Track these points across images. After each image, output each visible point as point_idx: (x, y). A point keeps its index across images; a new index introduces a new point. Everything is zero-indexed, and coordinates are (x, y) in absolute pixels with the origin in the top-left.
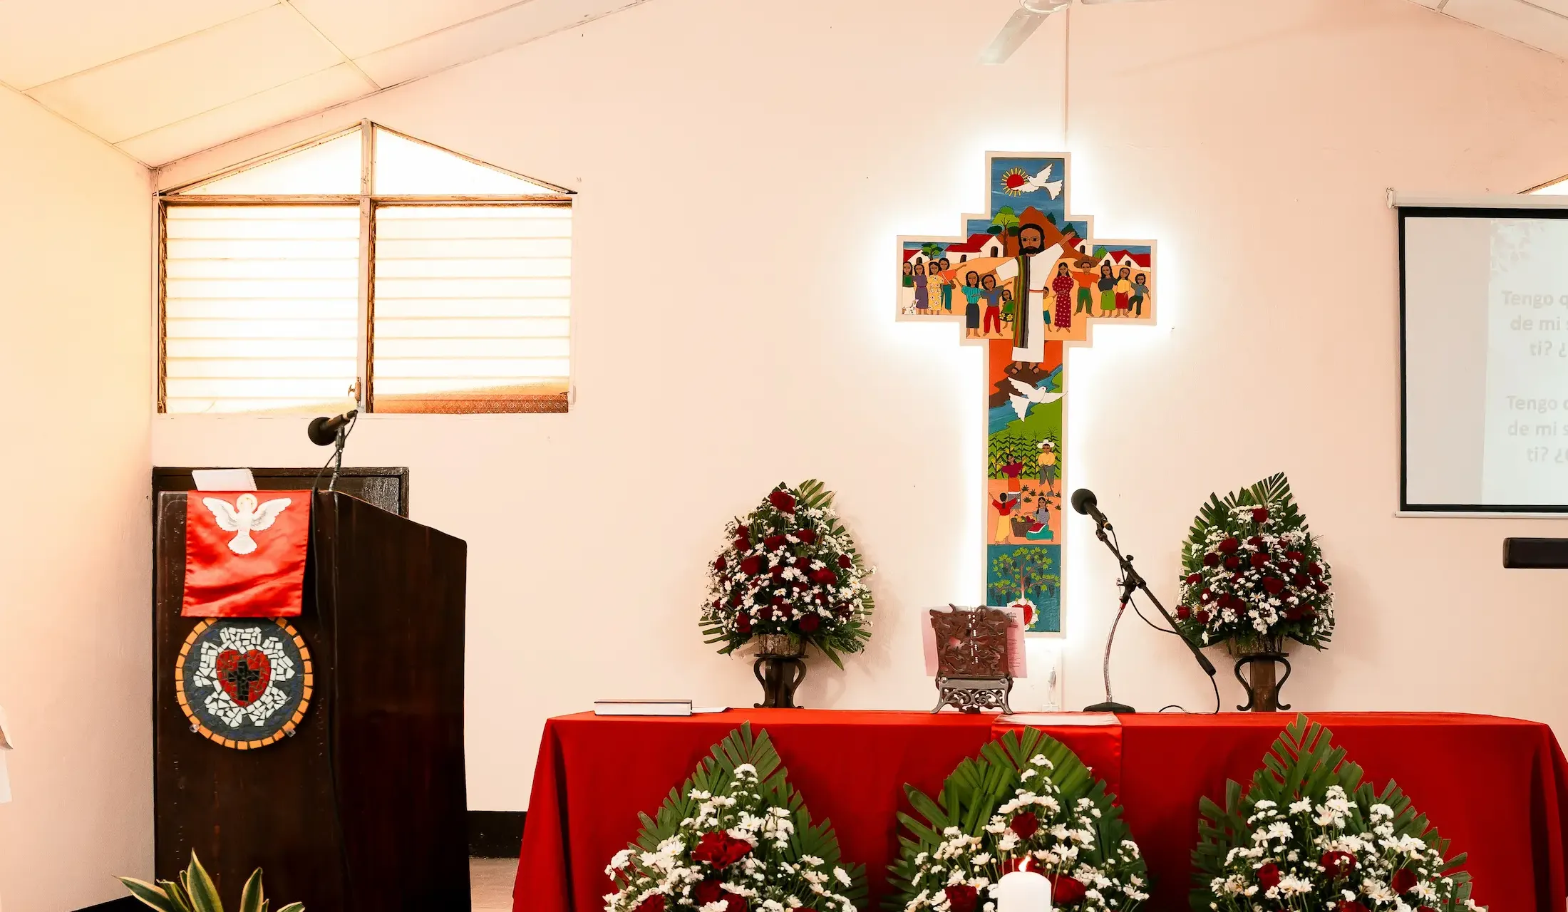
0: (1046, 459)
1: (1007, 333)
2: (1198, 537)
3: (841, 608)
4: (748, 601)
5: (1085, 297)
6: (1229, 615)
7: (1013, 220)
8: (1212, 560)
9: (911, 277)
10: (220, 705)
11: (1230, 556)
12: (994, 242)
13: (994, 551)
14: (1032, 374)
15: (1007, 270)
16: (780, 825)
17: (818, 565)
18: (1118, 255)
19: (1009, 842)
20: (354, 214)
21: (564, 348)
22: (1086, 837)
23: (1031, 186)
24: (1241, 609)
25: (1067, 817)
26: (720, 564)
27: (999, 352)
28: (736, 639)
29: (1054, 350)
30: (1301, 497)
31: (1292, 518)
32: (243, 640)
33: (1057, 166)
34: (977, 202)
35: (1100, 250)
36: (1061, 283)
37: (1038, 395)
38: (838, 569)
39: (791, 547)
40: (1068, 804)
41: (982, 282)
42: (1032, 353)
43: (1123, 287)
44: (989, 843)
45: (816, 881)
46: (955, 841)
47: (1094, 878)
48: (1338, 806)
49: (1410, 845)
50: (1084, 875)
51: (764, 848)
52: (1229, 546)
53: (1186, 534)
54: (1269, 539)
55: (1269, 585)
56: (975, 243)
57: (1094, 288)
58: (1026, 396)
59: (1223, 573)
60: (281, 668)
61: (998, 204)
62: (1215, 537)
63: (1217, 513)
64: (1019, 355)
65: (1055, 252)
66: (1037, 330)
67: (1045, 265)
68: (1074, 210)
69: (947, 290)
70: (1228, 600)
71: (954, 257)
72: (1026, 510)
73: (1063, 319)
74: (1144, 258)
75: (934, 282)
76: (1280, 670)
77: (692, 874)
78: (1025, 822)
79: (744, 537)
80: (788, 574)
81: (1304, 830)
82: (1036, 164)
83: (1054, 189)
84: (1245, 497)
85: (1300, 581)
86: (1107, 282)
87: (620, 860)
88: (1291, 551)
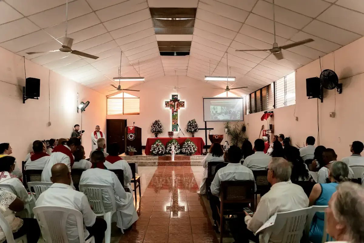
0: (177, 118)
1: (173, 108)
2: (188, 124)
3: (161, 130)
4: (154, 129)
5: (179, 105)
6: (190, 130)
7: (174, 100)
8: (189, 126)
9: (166, 104)
10: (130, 138)
11: (190, 125)
12: (172, 101)
13: (173, 125)
14: (176, 112)
15: (173, 104)
16: (161, 144)
17: (159, 126)
18: (182, 102)
19: (172, 144)
20: (122, 99)
21: (139, 110)
22: (176, 144)
23: (175, 97)
24: (191, 129)
25: (176, 143)
26: (152, 126)
27: (173, 110)
28: (153, 132)
29: (177, 110)
30: (196, 121)
31: (195, 122)
32: (131, 134)
33: (177, 96)
34: (171, 98)
35: (180, 102)
36: (177, 105)
37: (176, 113)
38: (161, 127)
39: (157, 125)
40: (176, 142)
41: (171, 105)
42: (175, 110)
43: (182, 105)
44: (171, 144)
45: (163, 147)
46: (170, 144)
47: (177, 146)
48: (189, 142)
49: (193, 144)
50: (176, 146)
51: (160, 145)
52: (190, 124)
53: (187, 124)
54: (193, 124)
55: (193, 128)
56: (171, 102)
57: (180, 105)
58: (175, 113)
59: (190, 127)
60: (133, 136)
61: (173, 98)
62: (189, 124)
63: (190, 122)
64: (174, 110)
65: (177, 102)
66: (176, 108)
67: (176, 103)
68: (179, 99)
69: (169, 105)
70: (190, 129)
71: (169, 103)
72: (175, 122)
73: (178, 107)
74: (184, 102)
75: (168, 105)
76: (194, 134)
77: (156, 146)
78: (173, 143)
79: (154, 124)
80: (157, 127)
81: (188, 144)
82: (175, 95)
83: (177, 97)
84: (192, 121)
85: (196, 127)
86: (181, 104)
87: (152, 146)
88: (195, 125)
